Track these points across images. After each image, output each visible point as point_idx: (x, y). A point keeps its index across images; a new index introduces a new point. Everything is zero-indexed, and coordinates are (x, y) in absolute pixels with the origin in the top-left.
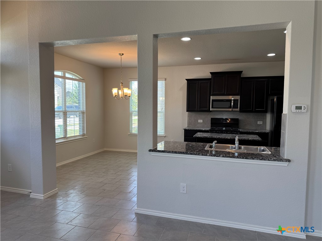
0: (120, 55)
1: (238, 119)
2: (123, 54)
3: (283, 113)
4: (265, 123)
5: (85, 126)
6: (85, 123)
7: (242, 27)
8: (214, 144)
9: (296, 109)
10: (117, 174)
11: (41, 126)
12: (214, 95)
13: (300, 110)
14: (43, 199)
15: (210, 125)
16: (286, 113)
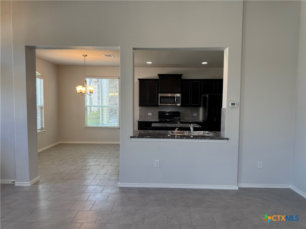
0: (84, 56)
1: (179, 112)
2: (86, 56)
3: (223, 107)
4: (198, 115)
5: (44, 120)
6: (44, 117)
7: (197, 48)
8: (176, 131)
9: (232, 105)
10: (85, 161)
11: (27, 120)
12: (161, 93)
13: (234, 106)
14: (29, 186)
15: (158, 117)
16: (225, 108)
